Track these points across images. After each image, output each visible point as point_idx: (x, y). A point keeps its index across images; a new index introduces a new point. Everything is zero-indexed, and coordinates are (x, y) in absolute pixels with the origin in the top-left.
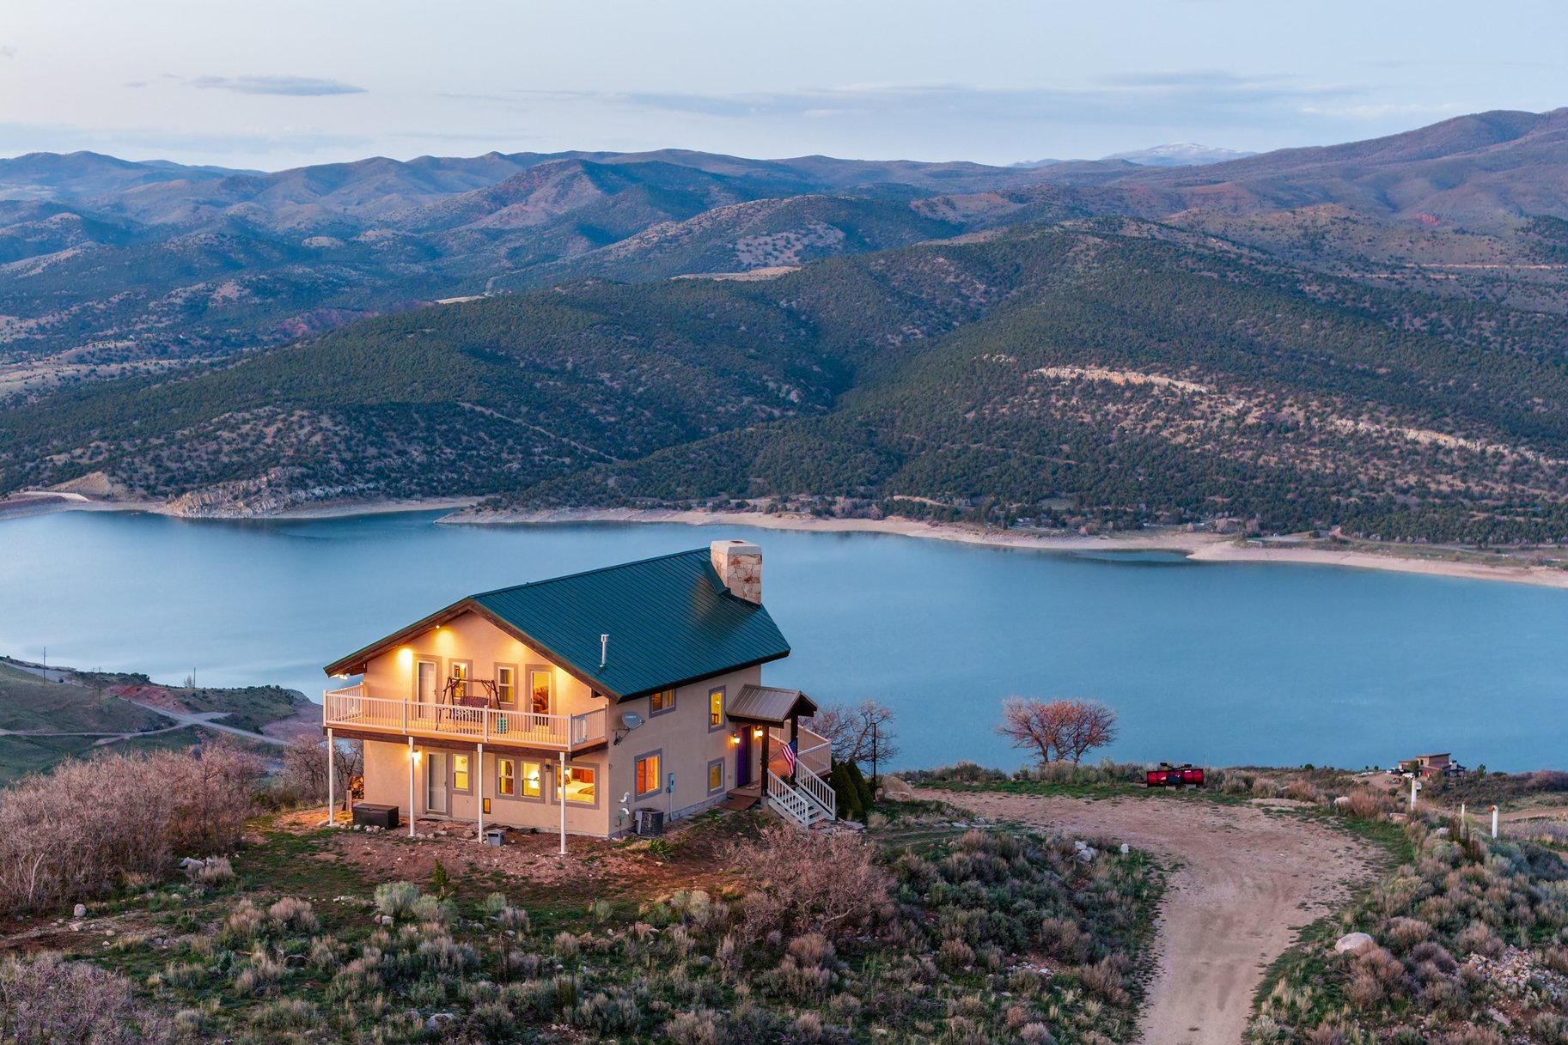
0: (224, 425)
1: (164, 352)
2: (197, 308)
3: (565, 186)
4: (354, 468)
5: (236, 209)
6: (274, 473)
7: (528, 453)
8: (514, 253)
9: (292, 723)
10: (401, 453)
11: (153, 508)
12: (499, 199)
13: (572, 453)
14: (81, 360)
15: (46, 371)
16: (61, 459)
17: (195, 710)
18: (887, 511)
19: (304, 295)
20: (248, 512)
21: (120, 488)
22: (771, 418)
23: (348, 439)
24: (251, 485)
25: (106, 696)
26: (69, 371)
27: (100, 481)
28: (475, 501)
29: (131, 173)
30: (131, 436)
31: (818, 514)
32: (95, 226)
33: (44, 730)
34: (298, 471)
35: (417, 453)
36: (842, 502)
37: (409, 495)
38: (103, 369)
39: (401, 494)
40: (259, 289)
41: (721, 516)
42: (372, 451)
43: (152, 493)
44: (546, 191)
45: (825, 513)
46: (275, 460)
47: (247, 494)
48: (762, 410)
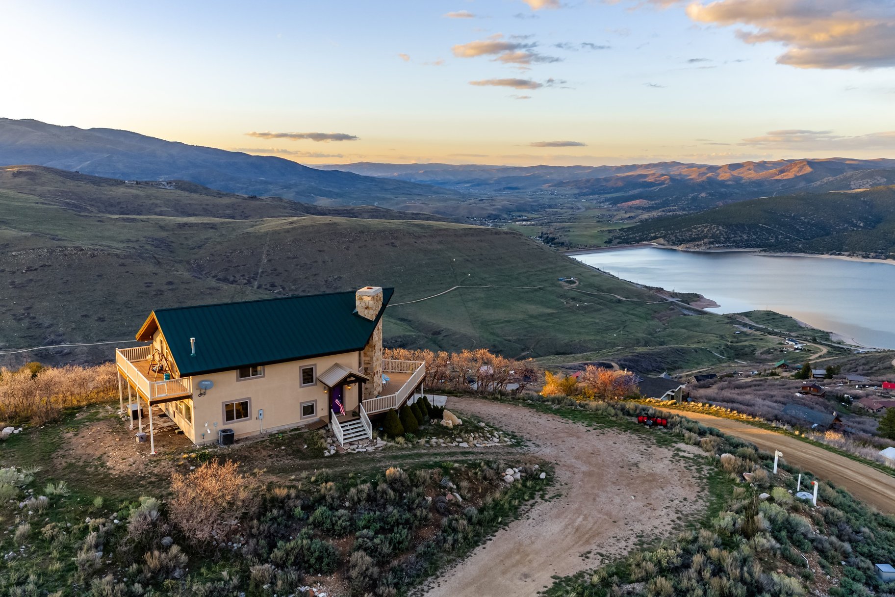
0: (695, 228)
1: (684, 210)
2: (694, 199)
3: (801, 168)
4: (727, 239)
5: (709, 175)
6: (706, 240)
7: (777, 238)
8: (783, 186)
9: (698, 303)
10: (741, 236)
11: (674, 247)
12: (782, 172)
13: (790, 238)
14: (663, 211)
15: (654, 214)
16: (653, 235)
17: (673, 297)
18: (887, 257)
19: (723, 196)
20: (698, 250)
21: (666, 242)
22: (853, 230)
23: (726, 232)
24: (699, 243)
25: (651, 292)
26: (660, 214)
27: (662, 241)
28: (759, 249)
29: (684, 166)
30: (670, 230)
31: (864, 257)
32: (672, 179)
33: (635, 299)
34: (712, 240)
35: (745, 237)
36: (872, 254)
37: (742, 247)
38: (668, 214)
39: (738, 247)
40: (711, 194)
41: (833, 256)
42: (733, 236)
43: (674, 244)
44: (796, 169)
45: (867, 257)
46: (706, 237)
47: (698, 245)
48: (850, 228)
